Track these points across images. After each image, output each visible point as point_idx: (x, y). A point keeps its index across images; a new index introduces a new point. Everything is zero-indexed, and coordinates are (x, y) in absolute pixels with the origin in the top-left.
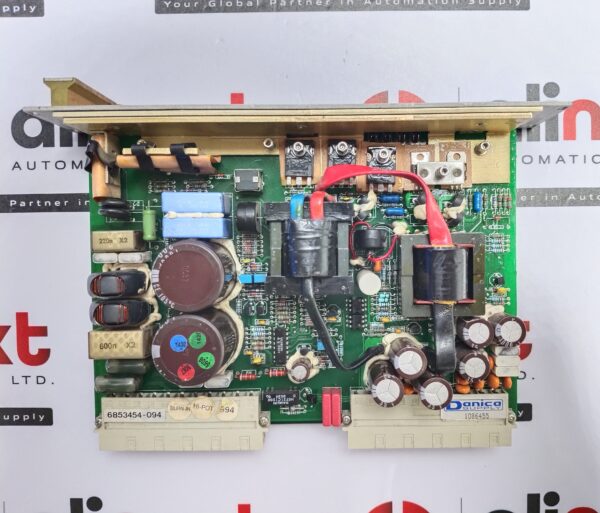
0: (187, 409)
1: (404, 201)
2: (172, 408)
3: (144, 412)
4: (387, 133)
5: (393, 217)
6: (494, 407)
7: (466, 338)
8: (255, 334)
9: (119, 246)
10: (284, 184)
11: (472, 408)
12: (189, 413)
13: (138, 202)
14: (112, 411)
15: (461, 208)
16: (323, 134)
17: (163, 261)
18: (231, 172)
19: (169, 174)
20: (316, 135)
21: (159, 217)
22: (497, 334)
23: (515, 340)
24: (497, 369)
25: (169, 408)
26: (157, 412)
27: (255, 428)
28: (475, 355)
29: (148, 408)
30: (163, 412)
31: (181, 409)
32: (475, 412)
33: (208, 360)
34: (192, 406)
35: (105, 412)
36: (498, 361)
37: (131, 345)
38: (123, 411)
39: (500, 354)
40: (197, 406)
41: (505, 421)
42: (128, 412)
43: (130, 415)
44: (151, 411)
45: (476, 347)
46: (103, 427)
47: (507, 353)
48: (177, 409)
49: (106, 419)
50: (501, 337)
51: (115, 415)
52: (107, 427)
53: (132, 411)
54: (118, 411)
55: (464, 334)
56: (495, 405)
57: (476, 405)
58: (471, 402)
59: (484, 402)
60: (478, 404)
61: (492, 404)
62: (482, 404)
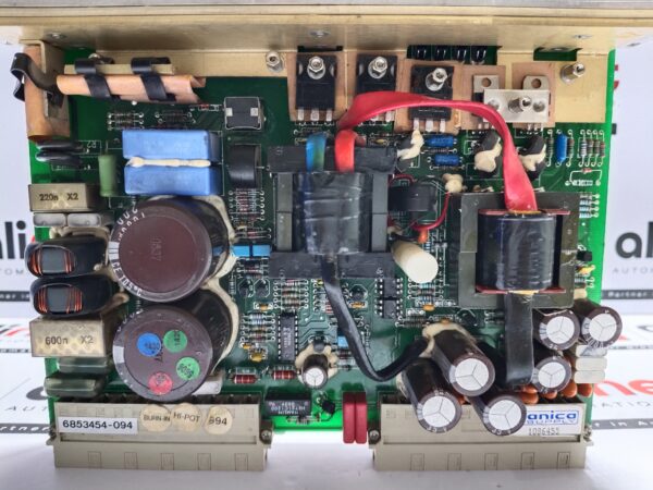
0: (166, 419)
1: (459, 146)
2: (146, 418)
3: (110, 421)
4: (442, 47)
5: (444, 168)
6: (566, 420)
7: (543, 337)
8: (254, 323)
9: (67, 205)
10: (293, 118)
11: (539, 421)
12: (168, 423)
13: (94, 142)
14: (69, 419)
15: (540, 157)
16: (350, 47)
17: (123, 229)
18: (220, 101)
19: (134, 103)
20: (340, 48)
21: (121, 164)
22: (585, 332)
23: (606, 340)
24: (576, 374)
25: (142, 417)
26: (127, 421)
27: (255, 443)
28: (554, 358)
29: (116, 416)
30: (134, 421)
31: (158, 418)
32: (542, 427)
33: (191, 368)
34: (172, 415)
35: (60, 420)
36: (579, 364)
37: (87, 340)
38: (82, 419)
39: (582, 355)
40: (179, 416)
41: (579, 436)
42: (90, 420)
43: (92, 425)
44: (120, 420)
45: (555, 348)
46: (58, 439)
47: (591, 353)
48: (153, 418)
49: (61, 429)
50: (589, 335)
51: (73, 424)
52: (63, 438)
53: (95, 420)
54: (76, 419)
55: (541, 331)
56: (568, 417)
57: (544, 417)
58: (538, 414)
59: (555, 414)
60: (547, 417)
61: (565, 416)
62: (552, 417)
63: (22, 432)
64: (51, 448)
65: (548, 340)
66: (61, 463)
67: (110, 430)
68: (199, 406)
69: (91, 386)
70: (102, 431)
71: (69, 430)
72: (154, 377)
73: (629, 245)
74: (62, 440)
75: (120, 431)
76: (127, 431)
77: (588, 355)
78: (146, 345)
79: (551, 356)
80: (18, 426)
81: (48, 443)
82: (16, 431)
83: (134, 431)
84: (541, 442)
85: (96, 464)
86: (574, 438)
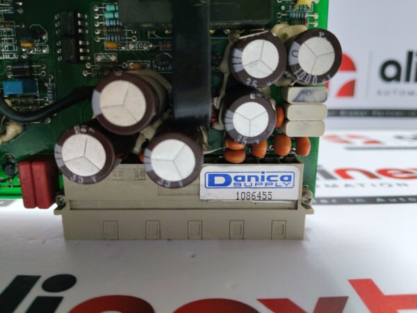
6: (280, 183)
7: (238, 69)
11: (248, 184)
22: (292, 62)
23: (321, 73)
24: (288, 125)
28: (252, 96)
32: (251, 191)
36: (291, 112)
39: (296, 100)
41: (296, 202)
45: (255, 85)
47: (307, 98)
50: (298, 66)
55: (235, 61)
56: (282, 179)
57: (253, 179)
58: (246, 175)
59: (266, 175)
60: (257, 179)
61: (278, 178)
62: (263, 179)
65: (244, 72)
73: (391, 71)
77: (303, 101)
79: (248, 94)
84: (251, 209)
86: (291, 205)
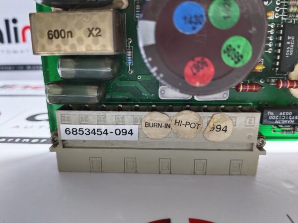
0: (168, 126)
2: (147, 125)
3: (110, 128)
12: (168, 130)
14: (71, 127)
25: (143, 124)
26: (128, 128)
27: (252, 150)
29: (117, 124)
30: (135, 128)
31: (159, 125)
33: (240, 51)
34: (173, 122)
35: (62, 128)
37: (95, 32)
38: (84, 127)
40: (179, 123)
42: (91, 127)
43: (94, 132)
44: (121, 127)
46: (60, 146)
48: (154, 125)
49: (63, 136)
51: (75, 132)
52: (65, 145)
53: (96, 127)
54: (78, 127)
63: (25, 142)
64: (54, 154)
66: (64, 167)
67: (112, 137)
68: (200, 113)
69: (93, 93)
70: (104, 137)
71: (72, 137)
72: (191, 63)
74: (64, 147)
75: (121, 138)
76: (128, 137)
78: (185, 18)
80: (22, 139)
81: (51, 150)
82: (20, 142)
83: (134, 138)
85: (96, 168)
